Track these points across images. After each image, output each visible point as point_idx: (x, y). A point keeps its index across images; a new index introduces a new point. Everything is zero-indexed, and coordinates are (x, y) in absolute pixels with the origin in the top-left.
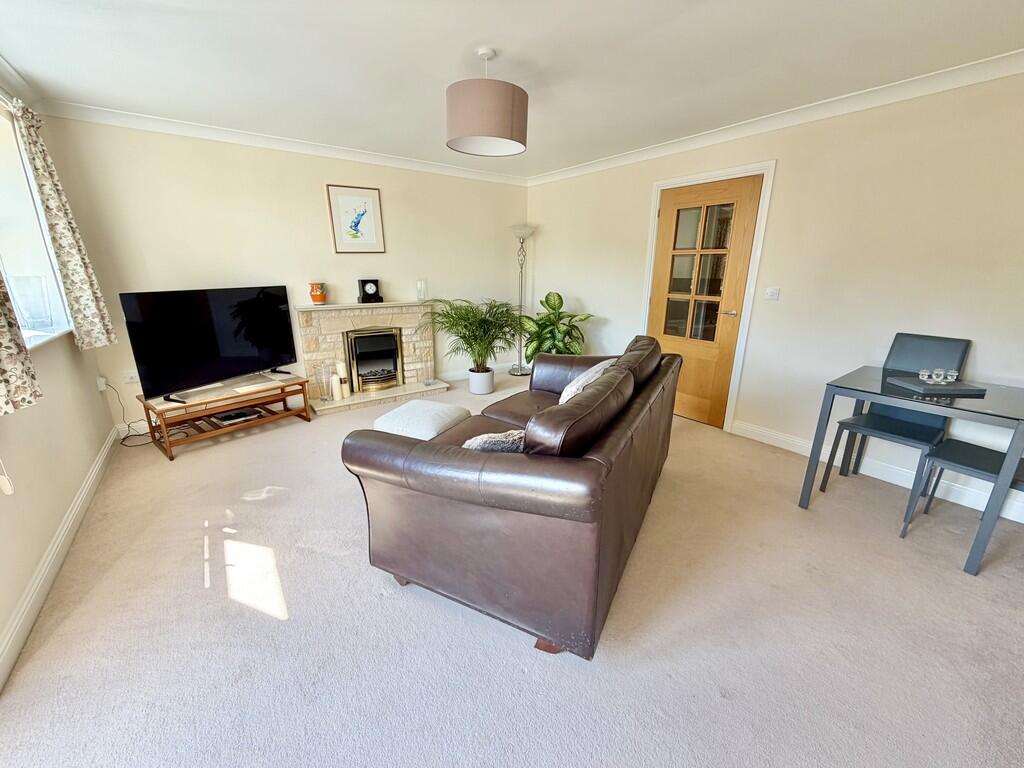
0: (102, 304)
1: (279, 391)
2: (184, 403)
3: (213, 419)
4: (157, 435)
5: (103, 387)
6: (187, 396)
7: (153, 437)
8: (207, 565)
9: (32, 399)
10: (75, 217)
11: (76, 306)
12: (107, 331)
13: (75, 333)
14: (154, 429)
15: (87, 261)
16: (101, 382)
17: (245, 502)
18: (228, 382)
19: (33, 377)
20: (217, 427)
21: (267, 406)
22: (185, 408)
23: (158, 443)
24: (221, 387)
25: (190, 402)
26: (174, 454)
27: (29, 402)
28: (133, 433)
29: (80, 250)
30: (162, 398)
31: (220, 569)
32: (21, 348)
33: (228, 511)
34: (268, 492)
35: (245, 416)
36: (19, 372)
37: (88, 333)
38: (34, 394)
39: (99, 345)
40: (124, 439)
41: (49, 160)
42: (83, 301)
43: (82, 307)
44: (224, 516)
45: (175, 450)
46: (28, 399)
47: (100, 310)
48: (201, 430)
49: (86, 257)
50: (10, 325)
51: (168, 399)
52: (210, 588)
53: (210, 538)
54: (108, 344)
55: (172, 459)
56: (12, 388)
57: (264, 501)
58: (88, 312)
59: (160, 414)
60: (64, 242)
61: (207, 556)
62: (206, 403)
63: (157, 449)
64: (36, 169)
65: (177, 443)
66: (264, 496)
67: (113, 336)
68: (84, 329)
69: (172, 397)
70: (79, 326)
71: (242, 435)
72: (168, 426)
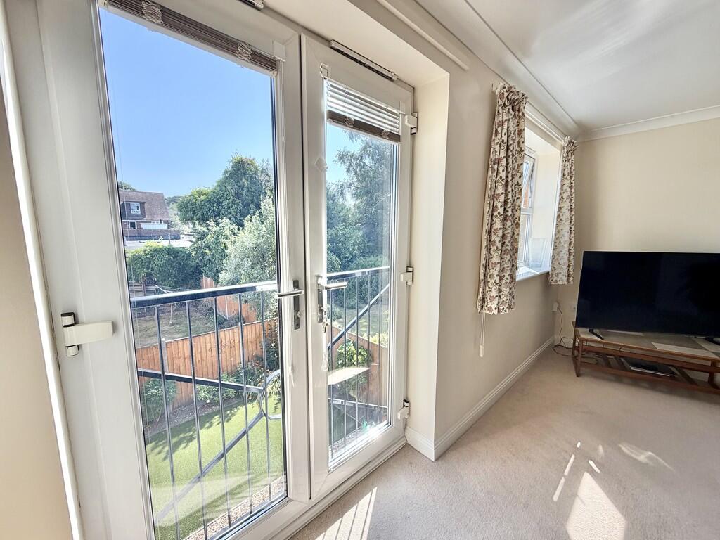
0: (572, 257)
1: (709, 363)
2: (602, 339)
3: (622, 359)
4: (576, 352)
5: (555, 309)
6: (608, 335)
7: (573, 353)
8: (563, 480)
9: (507, 310)
10: (575, 203)
11: (557, 257)
12: (569, 276)
13: (550, 273)
14: (575, 348)
15: (573, 229)
16: (556, 305)
17: (620, 450)
18: (649, 334)
19: (513, 297)
20: (625, 369)
21: (684, 370)
22: (604, 344)
23: (575, 358)
24: (641, 337)
25: (609, 340)
26: (581, 372)
27: (506, 311)
28: (562, 344)
29: (571, 222)
30: (588, 330)
31: (571, 495)
32: (513, 279)
33: (601, 448)
34: (650, 458)
35: (656, 370)
36: (506, 293)
37: (557, 275)
38: (509, 307)
39: (560, 283)
40: (556, 346)
41: (573, 168)
42: (561, 254)
43: (559, 258)
44: (596, 449)
45: (583, 370)
46: (505, 309)
47: (569, 261)
48: (608, 365)
49: (573, 227)
50: (513, 266)
51: (592, 332)
52: (557, 502)
53: (575, 459)
54: (566, 283)
55: (578, 375)
56: (501, 301)
57: (639, 463)
58: (562, 262)
59: (582, 340)
60: (563, 218)
61: (566, 473)
62: (622, 346)
63: (572, 362)
64: (564, 175)
65: (586, 365)
66: (642, 457)
67: (571, 279)
68: (557, 272)
69: (595, 331)
70: (553, 269)
71: (646, 385)
72: (584, 351)
